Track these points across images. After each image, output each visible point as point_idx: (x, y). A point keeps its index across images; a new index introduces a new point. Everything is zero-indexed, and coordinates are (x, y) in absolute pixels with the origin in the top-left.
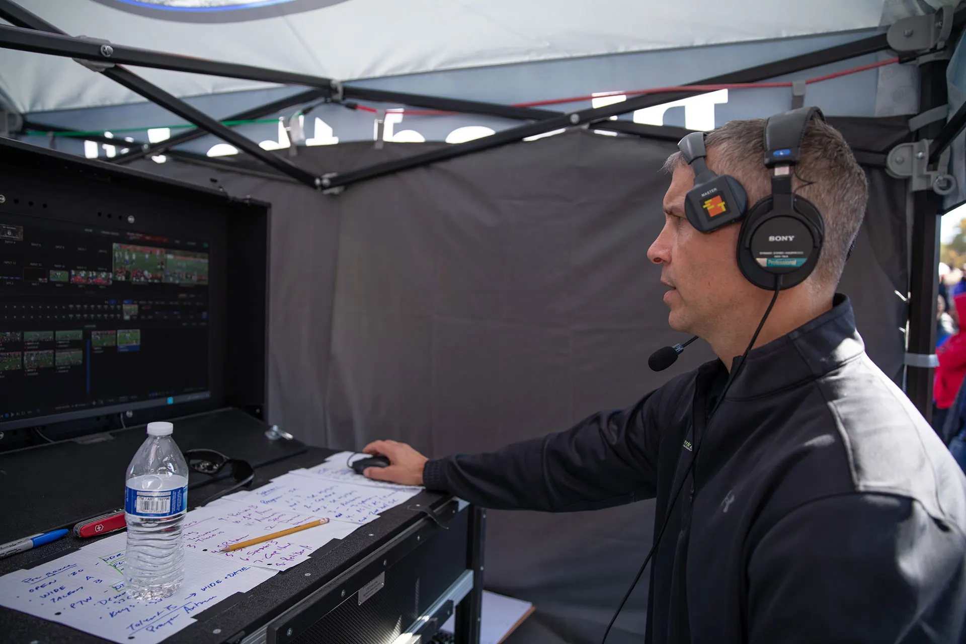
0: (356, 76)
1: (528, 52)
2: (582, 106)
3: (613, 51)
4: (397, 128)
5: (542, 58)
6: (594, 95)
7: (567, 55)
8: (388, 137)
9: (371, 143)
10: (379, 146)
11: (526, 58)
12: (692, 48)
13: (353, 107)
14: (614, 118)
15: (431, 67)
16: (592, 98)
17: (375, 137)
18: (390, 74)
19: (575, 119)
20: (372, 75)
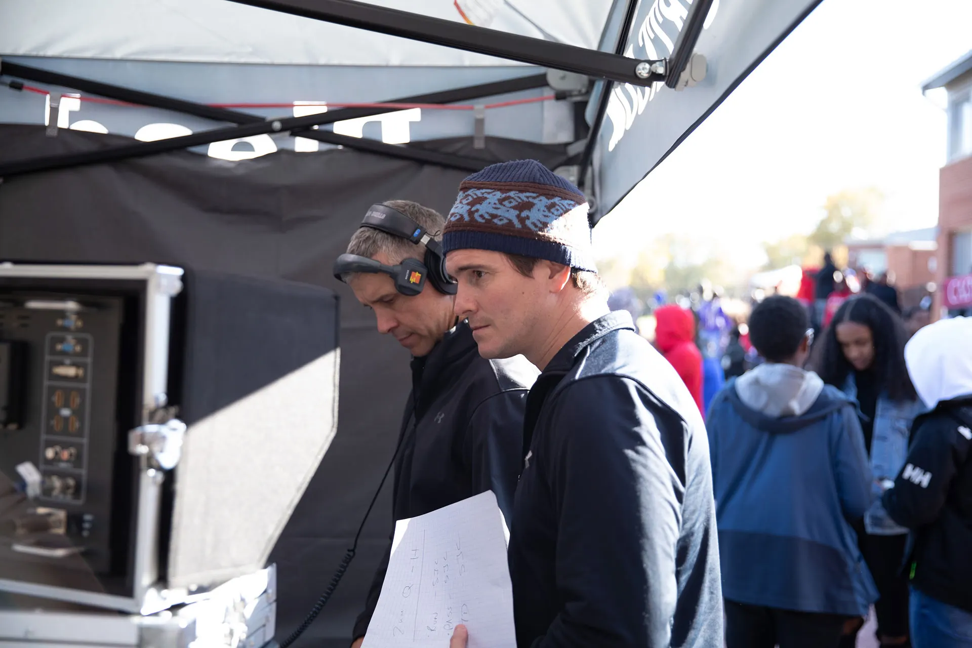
0: (21, 52)
1: (228, 54)
2: (283, 114)
3: (314, 62)
4: (73, 116)
5: (243, 60)
6: (296, 103)
7: (268, 61)
8: (63, 122)
9: (43, 128)
10: (51, 133)
11: (226, 59)
12: (387, 67)
13: (18, 87)
14: (316, 127)
15: (118, 55)
16: (293, 106)
17: (47, 123)
18: (66, 55)
19: (277, 125)
20: (41, 53)
